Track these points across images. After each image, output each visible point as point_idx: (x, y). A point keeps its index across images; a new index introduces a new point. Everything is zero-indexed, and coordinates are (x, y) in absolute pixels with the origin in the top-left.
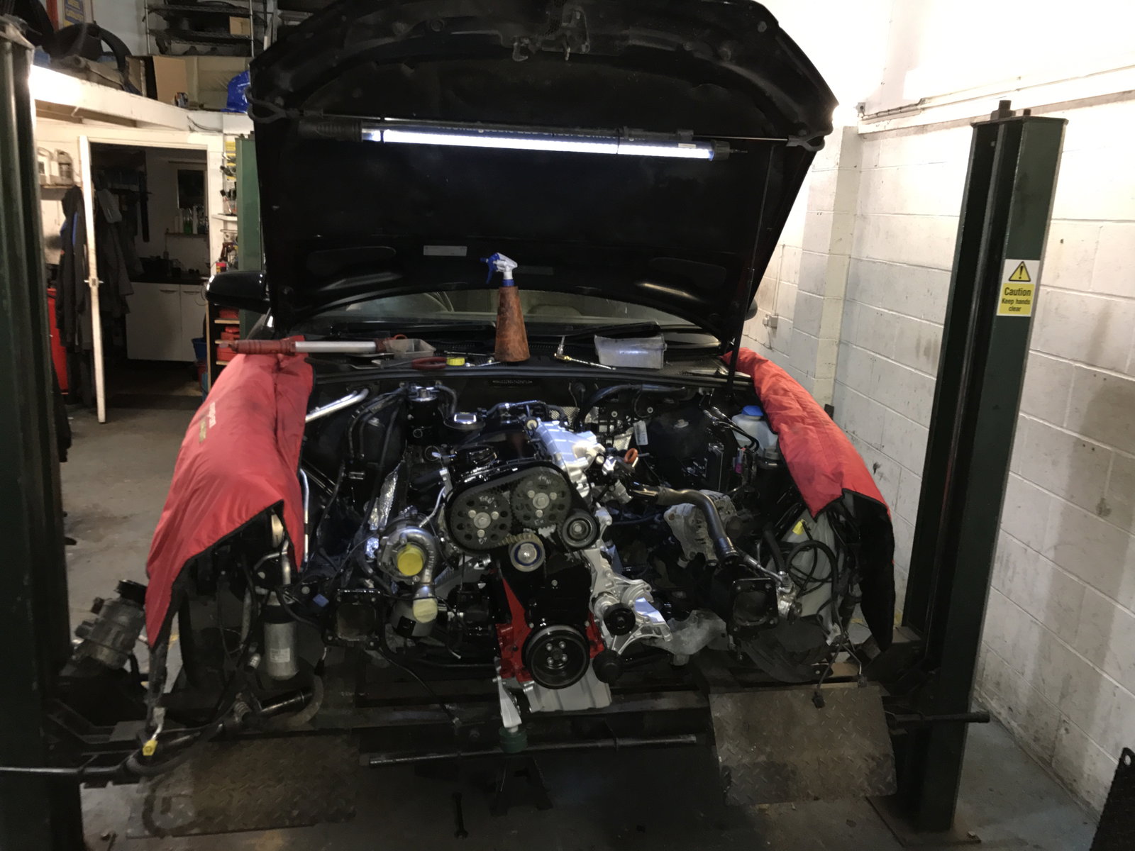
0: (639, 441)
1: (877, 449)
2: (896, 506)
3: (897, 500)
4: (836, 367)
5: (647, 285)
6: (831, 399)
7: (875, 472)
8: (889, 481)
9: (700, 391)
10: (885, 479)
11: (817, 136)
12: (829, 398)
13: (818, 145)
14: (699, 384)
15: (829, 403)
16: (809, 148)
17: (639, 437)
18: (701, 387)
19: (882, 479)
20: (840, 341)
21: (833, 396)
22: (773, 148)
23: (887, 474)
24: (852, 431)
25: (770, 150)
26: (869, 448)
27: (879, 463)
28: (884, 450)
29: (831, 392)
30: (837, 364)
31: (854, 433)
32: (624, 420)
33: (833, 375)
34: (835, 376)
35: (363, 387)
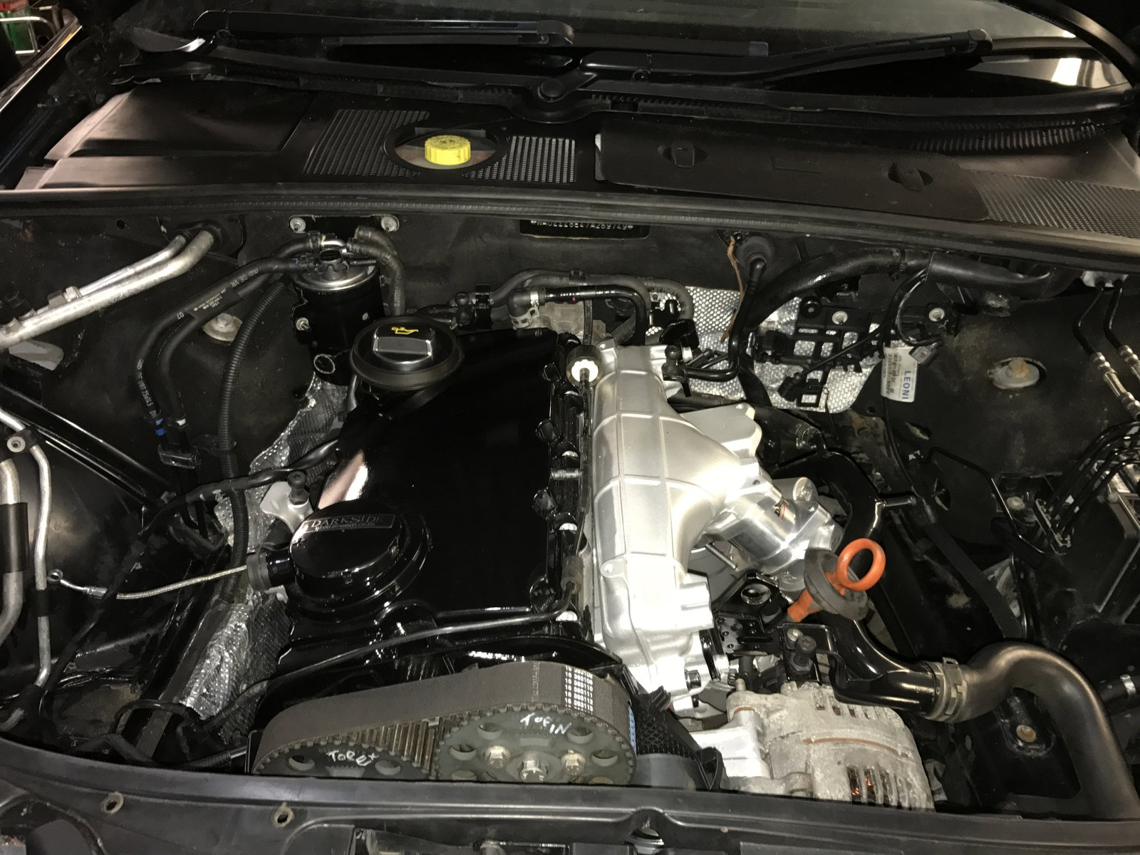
0: (890, 390)
14: (1081, 260)
17: (890, 381)
18: (1088, 268)
32: (862, 334)
35: (199, 226)
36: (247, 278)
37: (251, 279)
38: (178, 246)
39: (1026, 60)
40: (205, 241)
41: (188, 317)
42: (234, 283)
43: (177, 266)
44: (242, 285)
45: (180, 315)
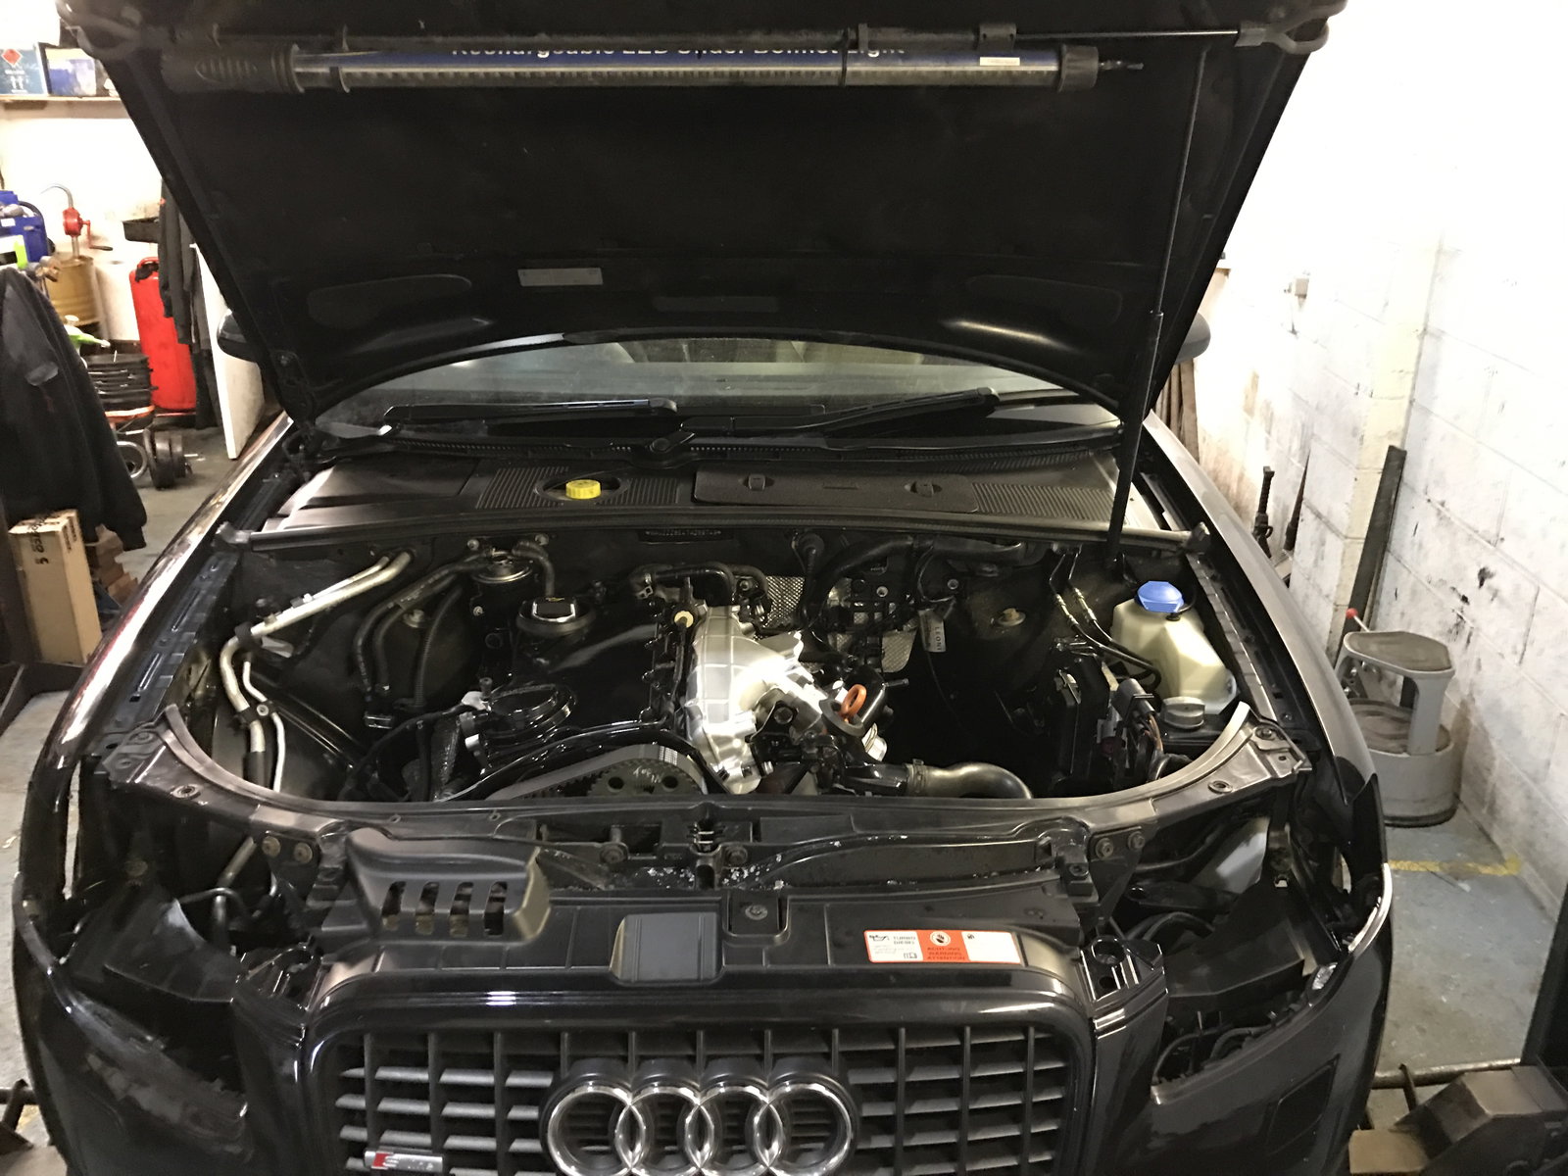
0: (929, 645)
1: (1489, 542)
2: (1522, 658)
3: (1525, 645)
4: (1415, 378)
5: (966, 324)
6: (1400, 436)
7: (1481, 584)
8: (1509, 607)
9: (1055, 547)
10: (1502, 601)
11: (1308, 19)
12: (1396, 434)
13: (1312, 39)
14: (1052, 535)
15: (1397, 444)
16: (1291, 46)
17: (928, 637)
18: (1056, 540)
19: (1496, 600)
20: (1425, 330)
21: (1405, 430)
22: (1204, 54)
23: (1506, 590)
24: (1440, 499)
25: (1198, 59)
26: (1470, 538)
27: (1492, 569)
28: (1503, 546)
29: (1402, 423)
30: (1416, 373)
31: (1443, 504)
32: (902, 602)
33: (1407, 393)
34: (1412, 396)
35: (400, 549)
36: (441, 578)
37: (442, 579)
38: (384, 563)
39: (1032, 407)
40: (404, 559)
41: (397, 607)
42: (430, 581)
43: (387, 575)
44: (437, 582)
45: (391, 605)
